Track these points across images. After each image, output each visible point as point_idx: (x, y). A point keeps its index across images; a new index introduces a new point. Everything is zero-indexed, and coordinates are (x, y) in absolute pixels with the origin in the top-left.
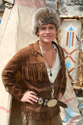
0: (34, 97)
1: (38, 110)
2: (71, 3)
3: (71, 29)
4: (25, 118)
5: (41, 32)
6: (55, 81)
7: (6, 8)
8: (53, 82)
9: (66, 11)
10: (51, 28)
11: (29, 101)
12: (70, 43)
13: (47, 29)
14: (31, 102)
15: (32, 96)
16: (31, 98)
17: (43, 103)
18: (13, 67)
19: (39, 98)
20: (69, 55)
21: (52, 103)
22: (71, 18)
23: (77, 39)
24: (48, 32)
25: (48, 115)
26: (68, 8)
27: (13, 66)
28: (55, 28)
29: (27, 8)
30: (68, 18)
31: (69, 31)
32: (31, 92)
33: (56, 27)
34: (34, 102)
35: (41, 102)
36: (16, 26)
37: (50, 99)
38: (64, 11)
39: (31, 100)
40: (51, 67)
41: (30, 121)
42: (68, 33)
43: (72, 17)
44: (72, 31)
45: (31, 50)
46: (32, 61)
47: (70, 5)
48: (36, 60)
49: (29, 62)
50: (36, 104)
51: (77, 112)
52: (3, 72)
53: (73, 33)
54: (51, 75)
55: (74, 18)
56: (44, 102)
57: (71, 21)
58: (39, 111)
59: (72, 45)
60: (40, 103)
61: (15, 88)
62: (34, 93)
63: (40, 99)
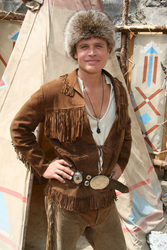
0: (67, 169)
1: (72, 193)
2: (154, 3)
3: (152, 50)
4: (49, 207)
5: (81, 54)
6: (106, 143)
7: (29, 11)
8: (102, 144)
9: (145, 17)
10: (97, 46)
11: (58, 177)
12: (150, 77)
13: (91, 47)
14: (61, 179)
15: (62, 167)
16: (61, 172)
17: (83, 182)
18: (30, 115)
19: (75, 172)
20: (147, 100)
21: (99, 183)
22: (152, 30)
23: (164, 69)
24: (92, 53)
25: (91, 204)
26: (147, 11)
27: (30, 113)
28: (105, 46)
29: (66, 10)
30: (146, 30)
31: (149, 55)
32: (62, 161)
33: (108, 44)
34: (66, 179)
35: (78, 179)
36: (44, 44)
37: (94, 175)
38: (141, 17)
39: (61, 176)
40: (97, 117)
41: (58, 213)
42: (146, 58)
43: (153, 27)
44: (154, 55)
45: (62, 85)
46: (64, 105)
47: (151, 6)
48: (70, 103)
49: (57, 106)
50: (70, 183)
51: (156, 207)
52: (13, 125)
53: (156, 58)
54: (99, 131)
55: (157, 30)
56: (84, 179)
57: (151, 36)
58: (75, 196)
59: (154, 81)
60: (78, 182)
61: (33, 152)
62: (66, 163)
63: (78, 173)
